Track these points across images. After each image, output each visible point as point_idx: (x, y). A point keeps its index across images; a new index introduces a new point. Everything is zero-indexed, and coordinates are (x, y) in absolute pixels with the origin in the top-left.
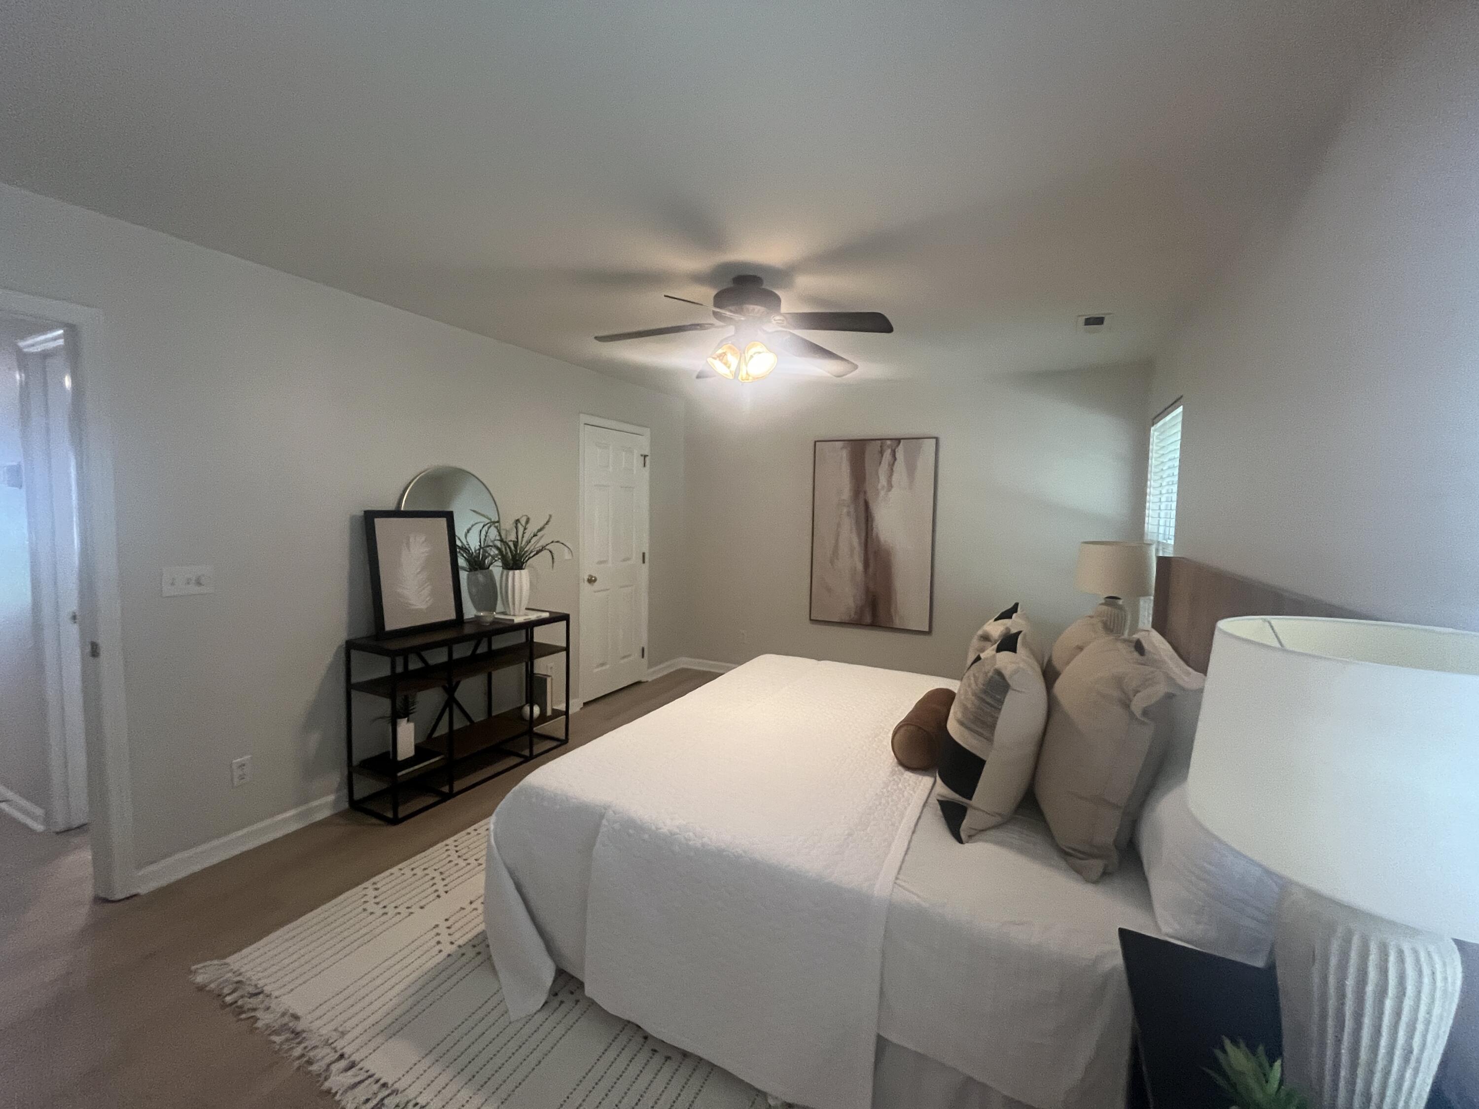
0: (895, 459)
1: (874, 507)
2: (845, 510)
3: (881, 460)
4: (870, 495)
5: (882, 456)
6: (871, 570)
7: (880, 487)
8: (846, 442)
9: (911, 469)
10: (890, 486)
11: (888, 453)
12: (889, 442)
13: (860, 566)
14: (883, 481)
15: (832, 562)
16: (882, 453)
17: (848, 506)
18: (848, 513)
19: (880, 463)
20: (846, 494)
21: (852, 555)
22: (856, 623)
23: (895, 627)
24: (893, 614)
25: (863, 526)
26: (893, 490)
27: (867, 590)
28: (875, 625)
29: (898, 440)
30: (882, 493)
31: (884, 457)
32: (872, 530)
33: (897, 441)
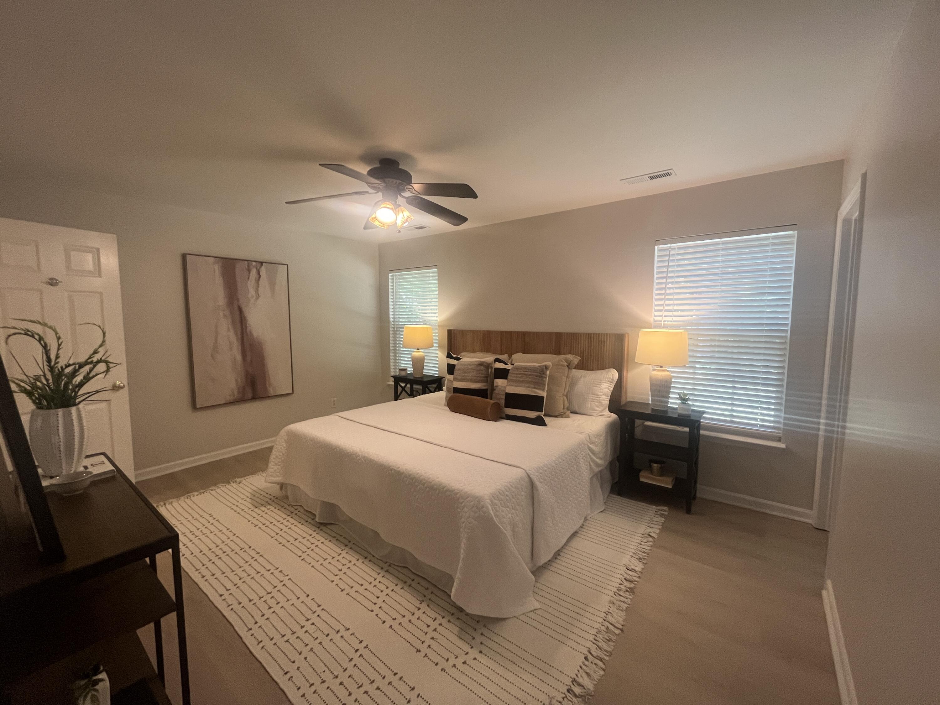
0: (260, 277)
1: (246, 311)
2: (221, 314)
3: (249, 276)
4: (242, 302)
5: (250, 273)
6: (248, 359)
7: (250, 296)
8: (217, 259)
9: (272, 284)
10: (258, 296)
11: (254, 272)
12: (254, 263)
13: (239, 357)
14: (252, 292)
15: (213, 357)
16: (249, 270)
17: (224, 310)
18: (225, 316)
19: (249, 278)
20: (222, 301)
21: (231, 349)
22: (241, 400)
23: (270, 395)
24: (268, 387)
25: (238, 326)
26: (260, 298)
27: (247, 374)
28: (255, 398)
29: (262, 263)
30: (252, 301)
31: (251, 274)
32: (246, 328)
33: (260, 263)
